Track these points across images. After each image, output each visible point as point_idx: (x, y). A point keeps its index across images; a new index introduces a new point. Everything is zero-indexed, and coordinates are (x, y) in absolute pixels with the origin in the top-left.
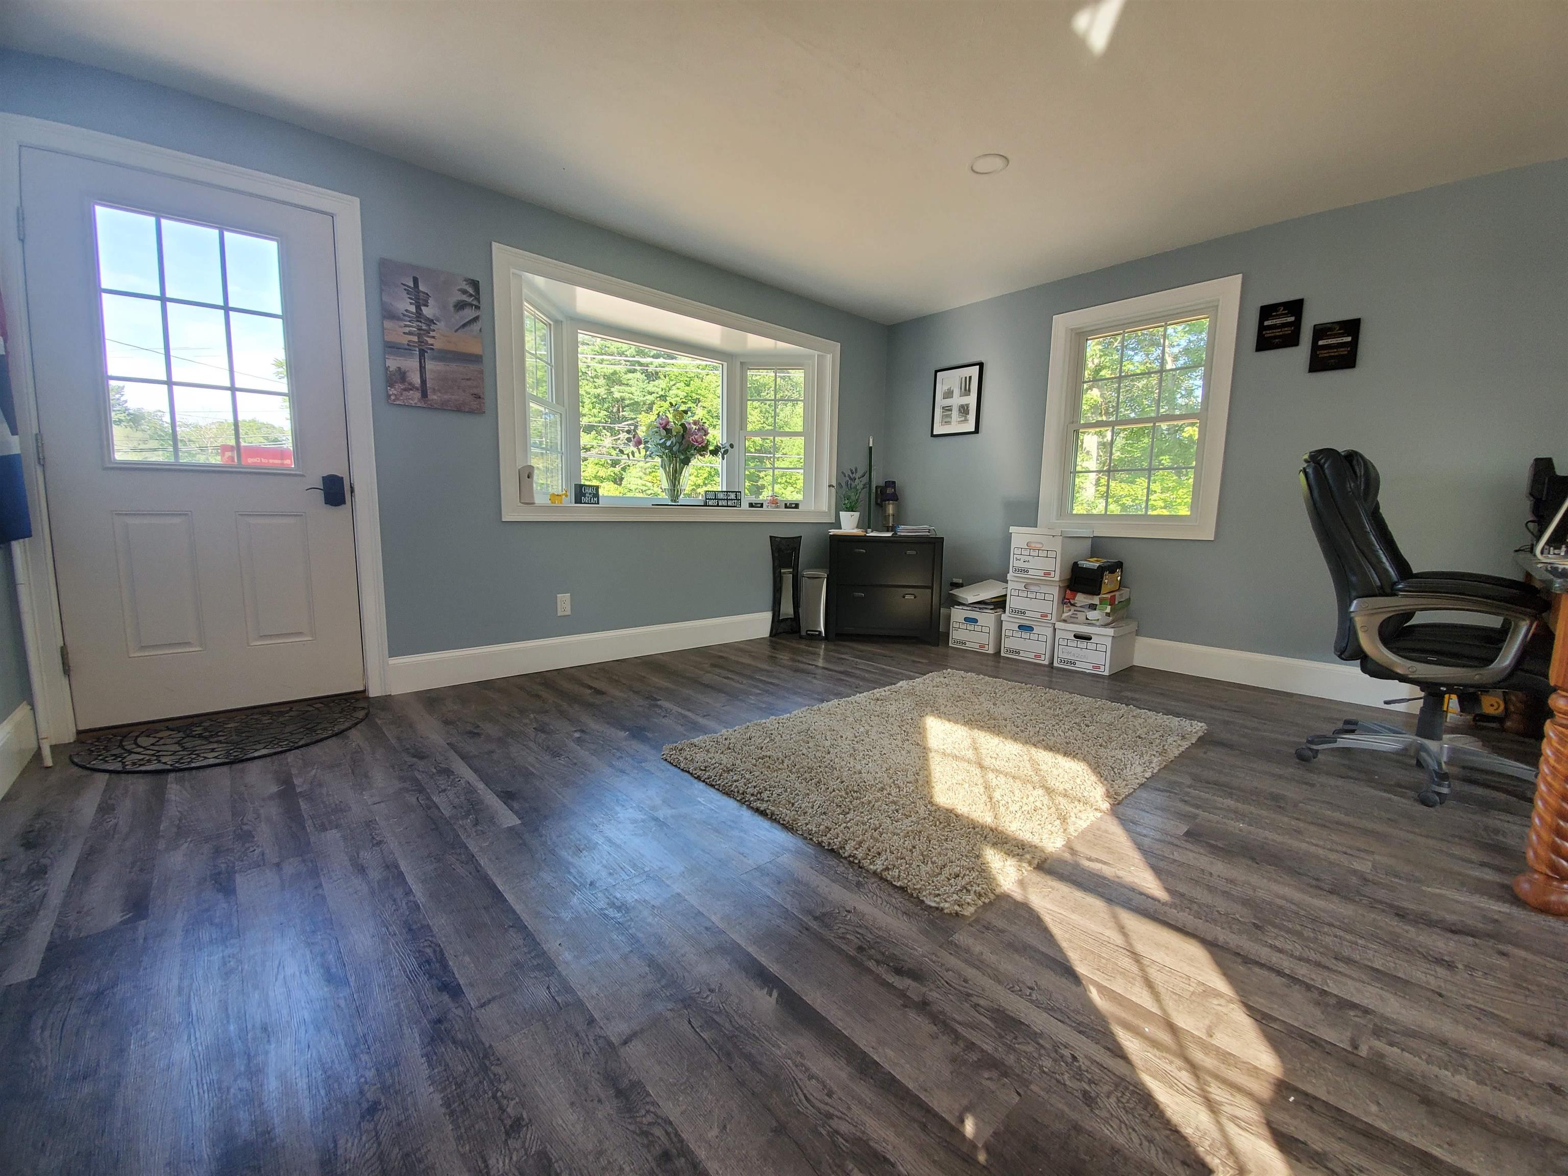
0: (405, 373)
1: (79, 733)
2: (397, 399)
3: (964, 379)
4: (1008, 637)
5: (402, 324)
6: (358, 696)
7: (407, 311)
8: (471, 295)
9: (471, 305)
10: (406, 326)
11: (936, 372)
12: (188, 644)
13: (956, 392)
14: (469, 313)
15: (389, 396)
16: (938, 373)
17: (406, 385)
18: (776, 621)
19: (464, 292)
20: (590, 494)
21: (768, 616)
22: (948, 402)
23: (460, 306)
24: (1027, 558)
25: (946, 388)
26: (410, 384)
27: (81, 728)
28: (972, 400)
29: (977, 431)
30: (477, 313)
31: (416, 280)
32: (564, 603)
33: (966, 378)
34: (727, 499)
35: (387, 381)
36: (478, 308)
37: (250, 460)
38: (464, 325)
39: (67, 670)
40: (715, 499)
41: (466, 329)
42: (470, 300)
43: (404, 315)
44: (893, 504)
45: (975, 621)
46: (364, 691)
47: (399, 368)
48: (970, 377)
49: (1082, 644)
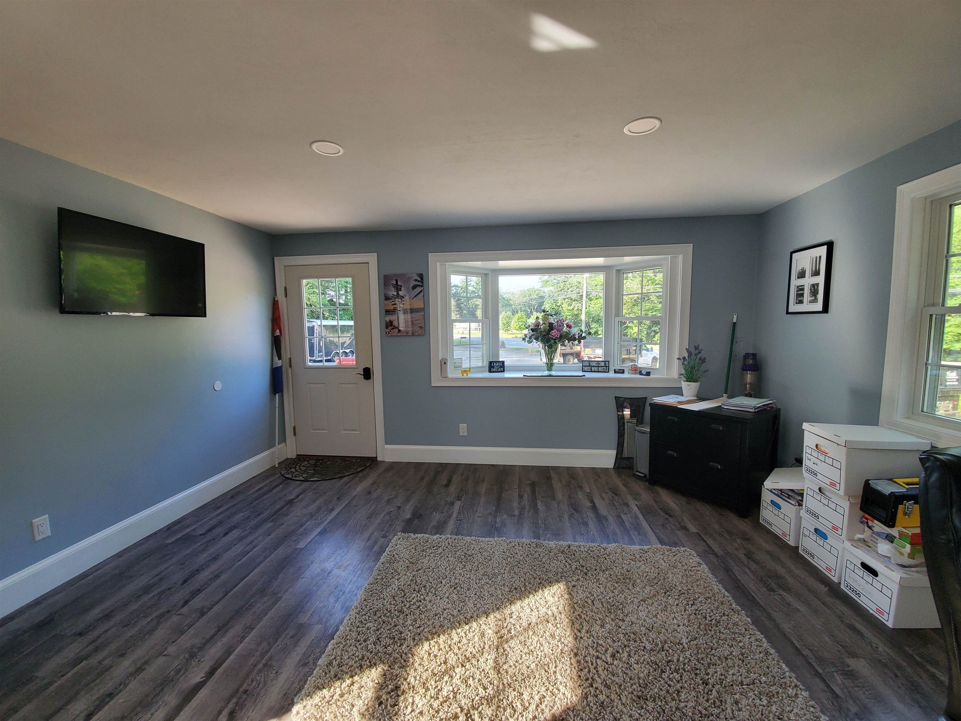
0: (392, 322)
1: (297, 455)
2: (389, 334)
3: (814, 259)
4: (806, 536)
5: (391, 301)
6: (374, 459)
7: (393, 295)
8: (419, 281)
9: (419, 286)
10: (393, 301)
11: (792, 253)
12: (325, 430)
13: (808, 274)
14: (418, 289)
15: (386, 332)
16: (794, 255)
17: (393, 327)
18: (619, 458)
19: (416, 280)
20: (498, 366)
21: (613, 453)
22: (801, 282)
23: (414, 287)
24: (816, 461)
25: (800, 268)
26: (394, 326)
27: (298, 454)
28: (820, 280)
29: (826, 309)
30: (422, 288)
31: (397, 281)
32: (463, 429)
33: (816, 257)
34: (598, 366)
35: (386, 326)
36: (422, 286)
37: (344, 363)
38: (416, 296)
39: (295, 434)
40: (589, 366)
41: (417, 297)
42: (418, 283)
43: (392, 297)
44: (752, 374)
45: (779, 507)
46: (376, 457)
47: (390, 320)
48: (820, 257)
49: (869, 577)
